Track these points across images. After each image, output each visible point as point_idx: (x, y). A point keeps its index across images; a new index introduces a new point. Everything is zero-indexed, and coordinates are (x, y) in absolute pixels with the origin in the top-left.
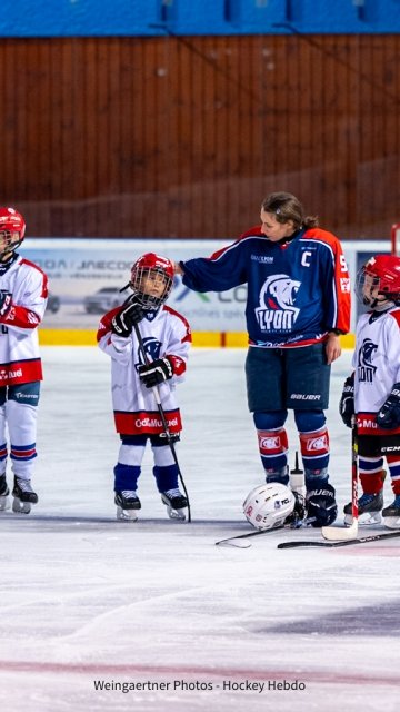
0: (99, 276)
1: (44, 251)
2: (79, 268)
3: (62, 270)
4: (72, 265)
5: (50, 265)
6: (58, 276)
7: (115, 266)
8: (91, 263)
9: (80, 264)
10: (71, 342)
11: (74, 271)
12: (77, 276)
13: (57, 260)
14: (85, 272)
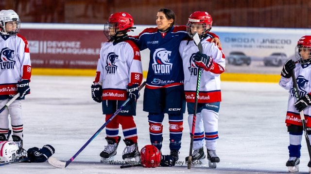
0: (272, 47)
1: (244, 34)
2: (261, 43)
3: (252, 44)
4: (258, 41)
5: (246, 41)
6: (251, 46)
7: (280, 42)
8: (267, 40)
9: (262, 41)
10: (257, 80)
11: (259, 44)
12: (260, 47)
13: (250, 39)
14: (264, 44)
